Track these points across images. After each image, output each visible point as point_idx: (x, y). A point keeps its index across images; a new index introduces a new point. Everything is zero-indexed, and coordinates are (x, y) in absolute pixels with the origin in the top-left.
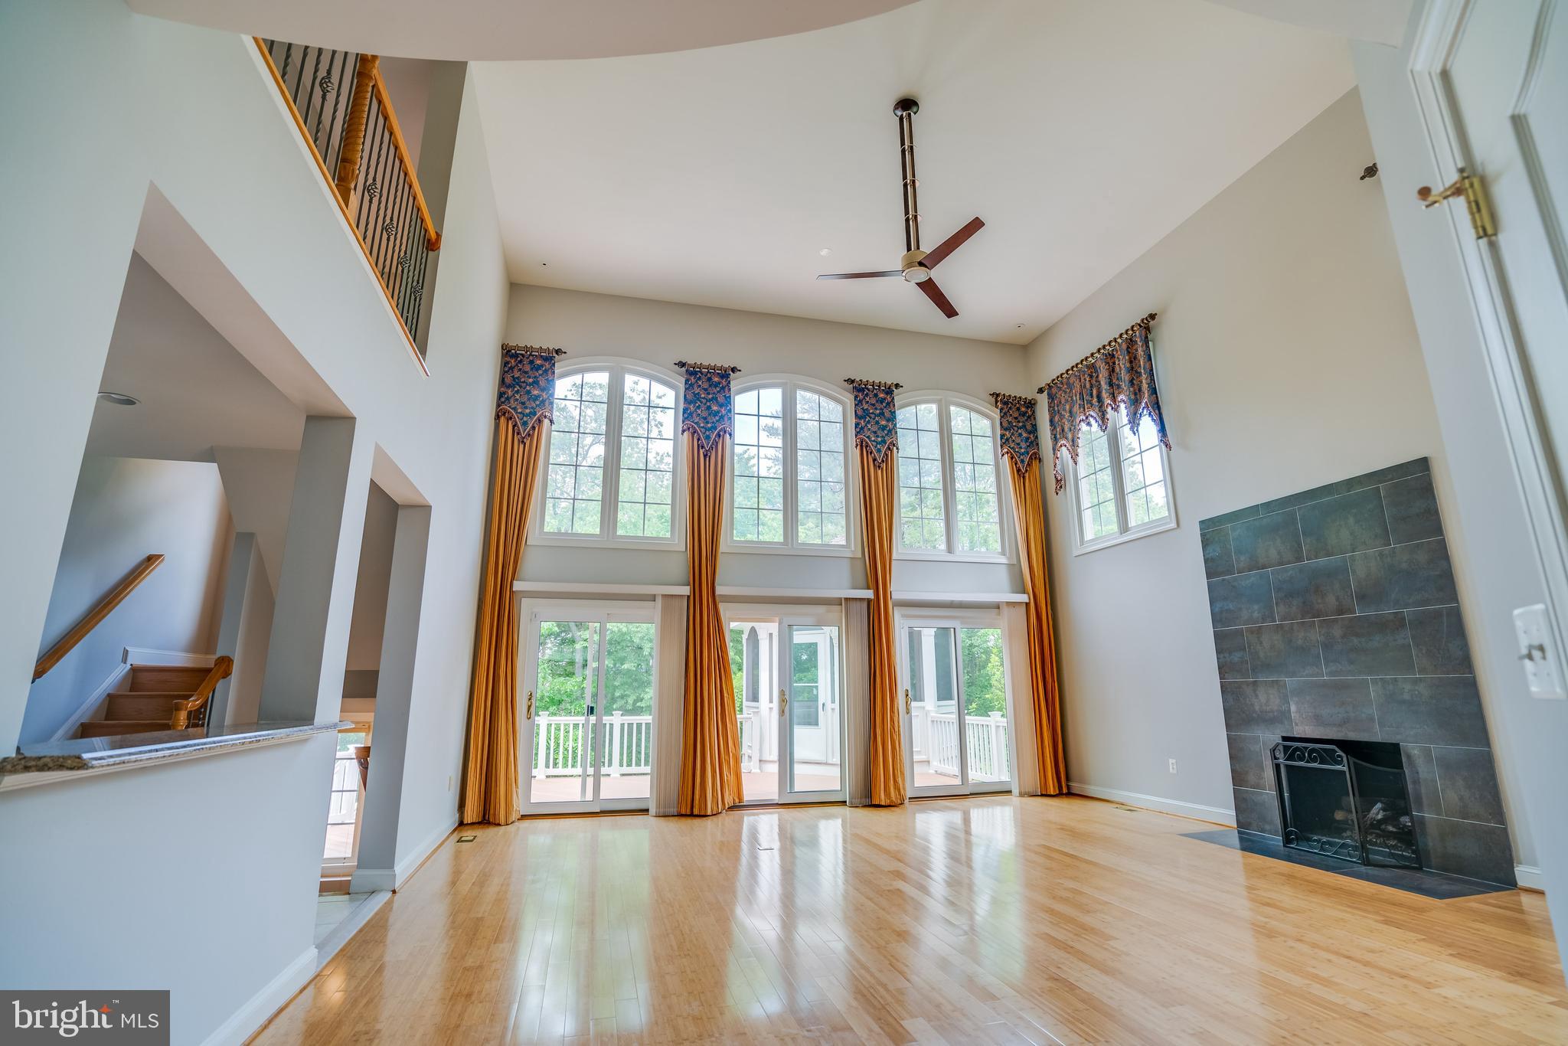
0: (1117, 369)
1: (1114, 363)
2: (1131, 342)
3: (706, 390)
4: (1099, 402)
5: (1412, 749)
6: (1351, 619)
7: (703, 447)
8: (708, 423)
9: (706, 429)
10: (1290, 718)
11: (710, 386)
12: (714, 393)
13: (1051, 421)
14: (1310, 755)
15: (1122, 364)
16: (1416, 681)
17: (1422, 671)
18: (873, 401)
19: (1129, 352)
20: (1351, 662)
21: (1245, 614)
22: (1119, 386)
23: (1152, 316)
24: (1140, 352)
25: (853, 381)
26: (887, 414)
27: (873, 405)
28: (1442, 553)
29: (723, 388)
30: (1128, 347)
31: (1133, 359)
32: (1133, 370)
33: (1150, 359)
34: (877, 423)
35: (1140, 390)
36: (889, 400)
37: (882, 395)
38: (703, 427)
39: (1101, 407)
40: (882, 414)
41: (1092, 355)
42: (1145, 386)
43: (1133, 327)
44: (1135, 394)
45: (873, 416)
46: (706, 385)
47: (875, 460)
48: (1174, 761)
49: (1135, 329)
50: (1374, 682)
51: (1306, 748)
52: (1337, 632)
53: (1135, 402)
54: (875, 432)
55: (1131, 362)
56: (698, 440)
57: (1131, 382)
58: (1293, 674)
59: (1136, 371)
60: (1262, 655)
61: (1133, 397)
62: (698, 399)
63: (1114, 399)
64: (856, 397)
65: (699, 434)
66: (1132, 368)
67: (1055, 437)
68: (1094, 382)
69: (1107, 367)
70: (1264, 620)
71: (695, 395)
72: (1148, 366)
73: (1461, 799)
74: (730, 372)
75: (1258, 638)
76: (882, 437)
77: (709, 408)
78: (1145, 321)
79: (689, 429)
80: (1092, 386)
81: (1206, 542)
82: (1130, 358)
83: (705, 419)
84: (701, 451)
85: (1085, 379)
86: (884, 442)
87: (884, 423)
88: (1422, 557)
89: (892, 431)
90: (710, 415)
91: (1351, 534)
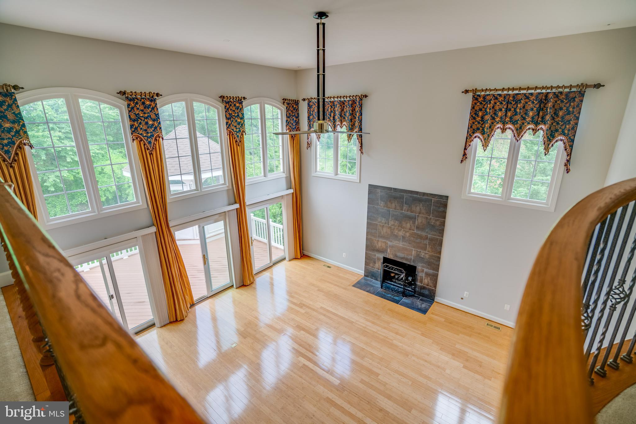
0: (345, 110)
1: (344, 107)
2: (354, 102)
3: (142, 111)
4: (334, 120)
5: (419, 268)
6: (412, 232)
7: (148, 149)
8: (148, 133)
9: (147, 137)
10: (387, 253)
11: (145, 108)
12: (148, 113)
13: (309, 117)
14: (395, 269)
15: (348, 110)
16: (426, 253)
17: (428, 251)
18: (234, 109)
19: (352, 106)
20: (409, 243)
21: (379, 220)
22: (344, 118)
23: (366, 96)
24: (357, 109)
25: (224, 97)
26: (240, 115)
27: (234, 111)
28: (443, 224)
29: (153, 108)
30: (352, 104)
31: (353, 110)
32: (353, 114)
33: (361, 115)
34: (236, 121)
35: (354, 125)
36: (241, 107)
37: (237, 105)
38: (146, 136)
39: (334, 122)
40: (238, 115)
41: (334, 97)
42: (357, 124)
43: (357, 95)
44: (352, 126)
45: (234, 117)
46: (142, 107)
47: (236, 141)
48: (345, 254)
49: (357, 97)
50: (415, 250)
51: (394, 268)
52: (408, 234)
53: (351, 129)
54: (236, 126)
55: (352, 111)
56: (144, 145)
57: (351, 120)
58: (391, 242)
59: (354, 116)
60: (382, 233)
61: (351, 127)
62: (139, 118)
63: (341, 123)
64: (225, 107)
65: (144, 142)
66: (352, 114)
67: (310, 126)
68: (332, 109)
69: (340, 107)
70: (385, 223)
71: (136, 115)
72: (360, 117)
73: (428, 282)
74: (156, 97)
75: (382, 228)
76: (239, 128)
77: (147, 123)
78: (362, 97)
79: (137, 138)
80: (331, 111)
81: (370, 193)
82: (352, 109)
83: (146, 130)
84: (147, 152)
85: (329, 107)
86: (240, 131)
87: (239, 120)
88: (438, 223)
89: (243, 125)
90: (148, 128)
91: (420, 209)
